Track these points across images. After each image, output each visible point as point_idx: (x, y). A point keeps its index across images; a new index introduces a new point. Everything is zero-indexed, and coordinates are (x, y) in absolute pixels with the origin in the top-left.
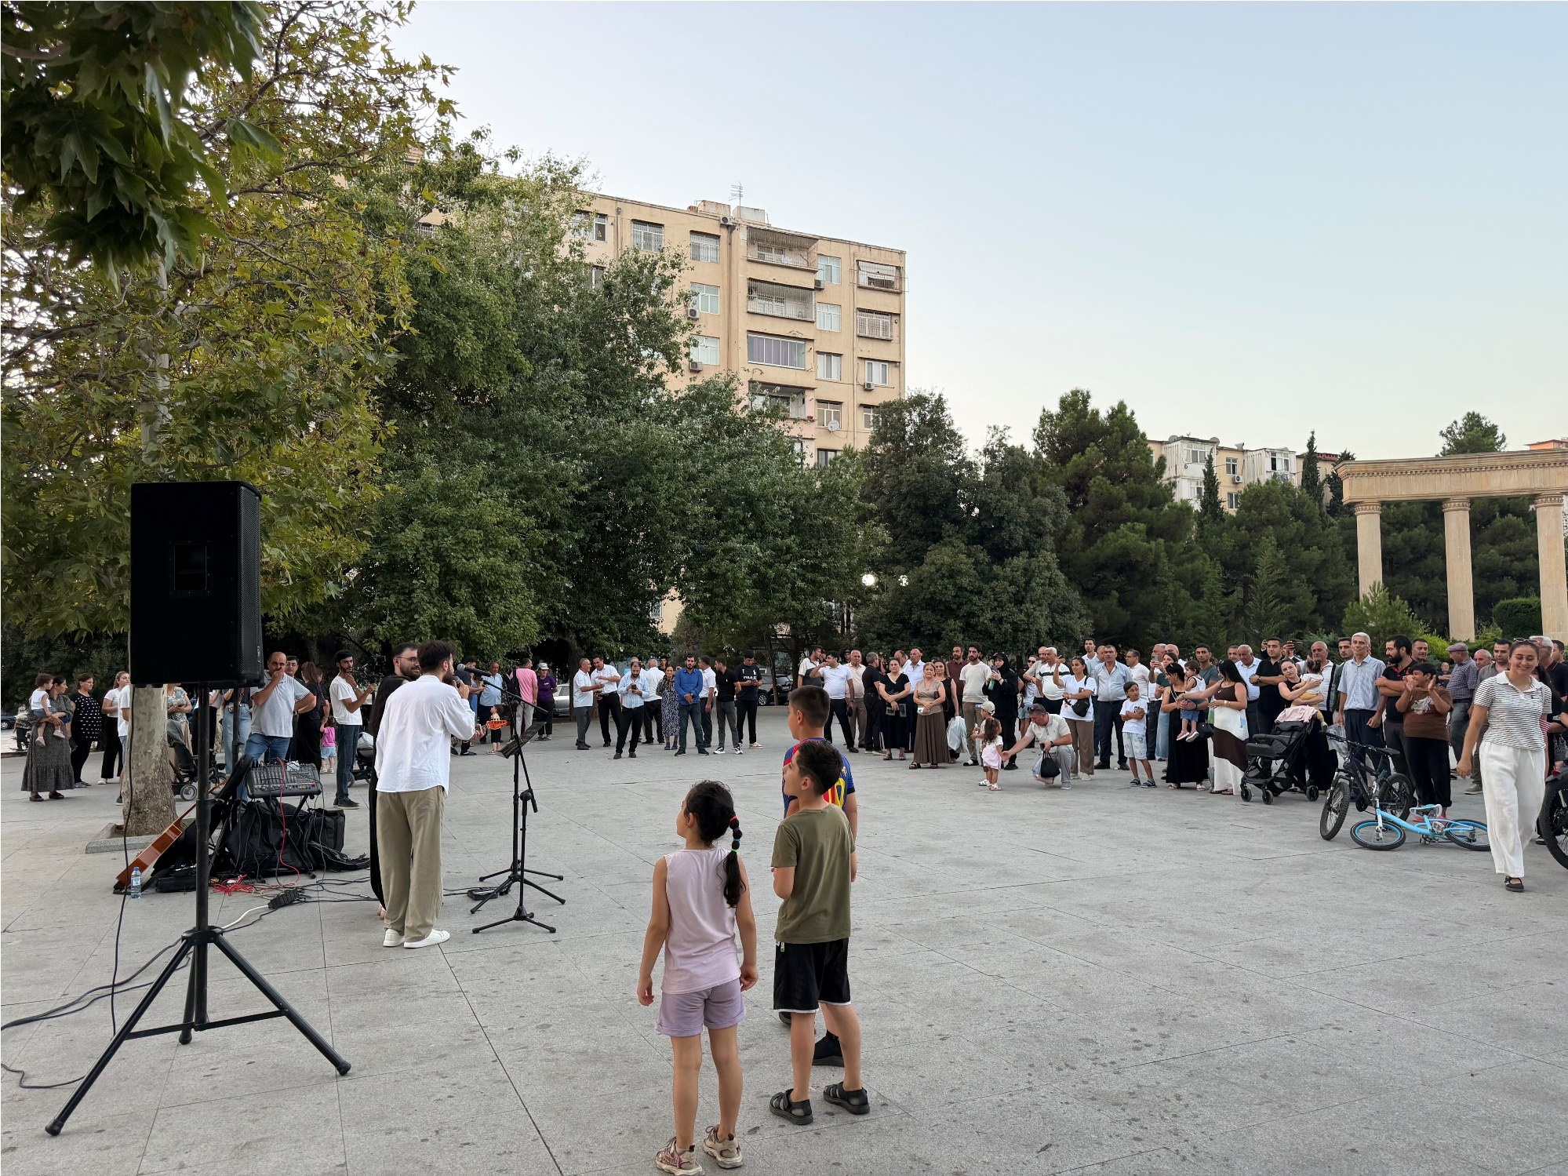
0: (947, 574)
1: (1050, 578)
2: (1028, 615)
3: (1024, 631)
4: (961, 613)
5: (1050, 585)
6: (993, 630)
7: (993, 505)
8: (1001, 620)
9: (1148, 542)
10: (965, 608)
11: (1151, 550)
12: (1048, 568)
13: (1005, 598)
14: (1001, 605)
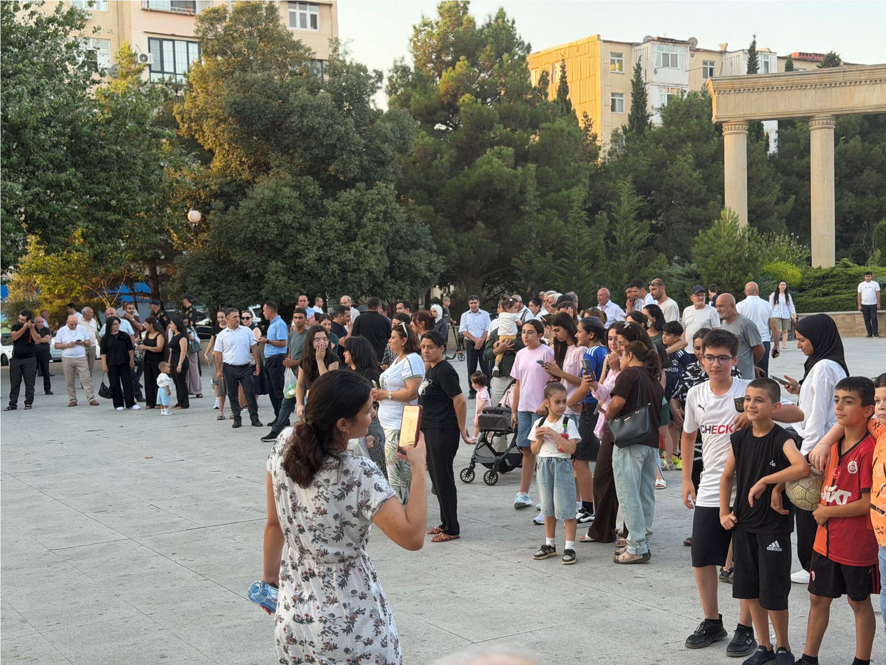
0: (269, 209)
1: (385, 213)
2: (358, 254)
3: (354, 271)
4: (288, 252)
5: (385, 220)
6: (320, 271)
7: (322, 131)
8: (328, 260)
9: (515, 168)
10: (291, 248)
11: (516, 176)
12: (383, 201)
13: (332, 235)
14: (328, 244)
